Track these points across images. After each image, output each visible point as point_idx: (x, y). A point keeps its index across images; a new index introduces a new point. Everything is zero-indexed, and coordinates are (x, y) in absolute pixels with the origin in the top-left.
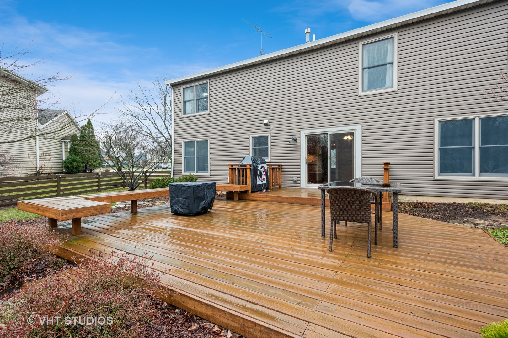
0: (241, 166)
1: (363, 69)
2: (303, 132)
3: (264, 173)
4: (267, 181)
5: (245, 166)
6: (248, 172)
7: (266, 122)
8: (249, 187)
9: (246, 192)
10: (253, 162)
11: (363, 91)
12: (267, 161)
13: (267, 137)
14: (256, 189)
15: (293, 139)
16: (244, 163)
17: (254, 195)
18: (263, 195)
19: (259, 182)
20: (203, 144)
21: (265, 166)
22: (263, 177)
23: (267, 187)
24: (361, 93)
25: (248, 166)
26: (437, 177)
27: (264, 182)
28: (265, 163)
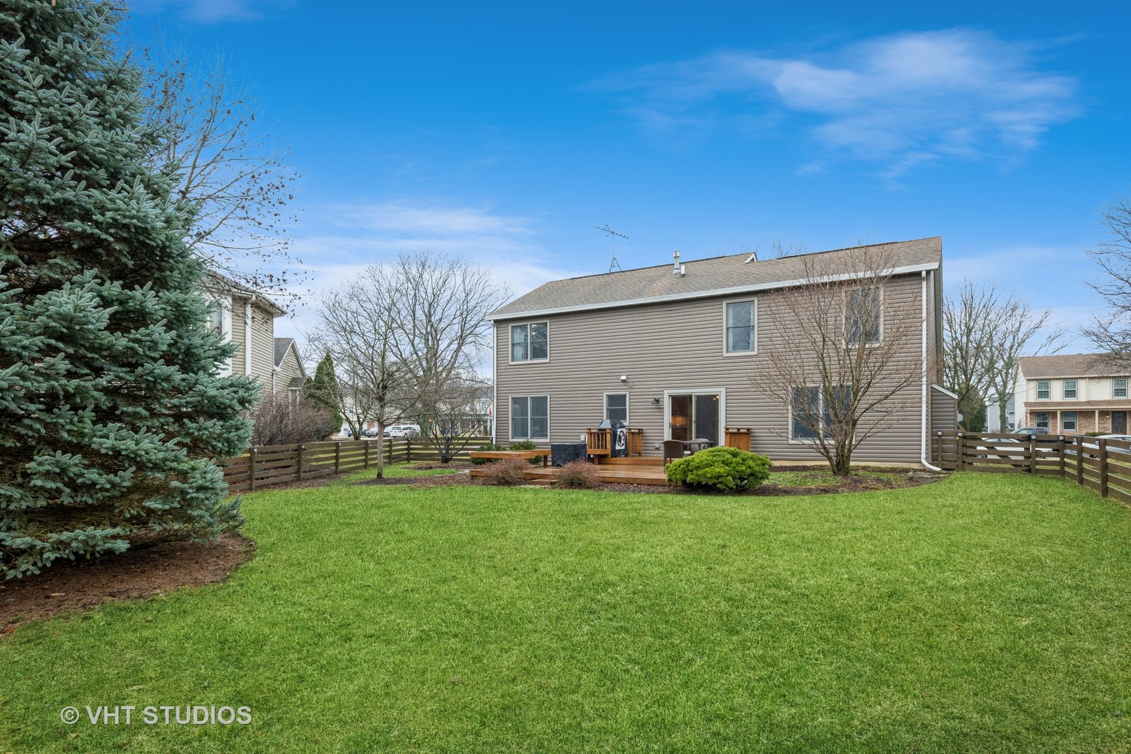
0: (600, 430)
1: (728, 329)
2: (667, 393)
3: (623, 438)
4: (626, 447)
5: (605, 430)
6: (608, 436)
7: (623, 378)
8: (608, 451)
9: (605, 456)
10: (612, 426)
11: (727, 352)
12: (625, 424)
13: (625, 396)
14: (615, 454)
15: (655, 400)
16: (603, 426)
17: (614, 459)
18: (622, 459)
19: (618, 448)
20: (540, 403)
21: (624, 430)
22: (622, 442)
23: (626, 453)
24: (726, 355)
25: (608, 431)
26: (791, 442)
27: (623, 448)
28: (624, 427)
